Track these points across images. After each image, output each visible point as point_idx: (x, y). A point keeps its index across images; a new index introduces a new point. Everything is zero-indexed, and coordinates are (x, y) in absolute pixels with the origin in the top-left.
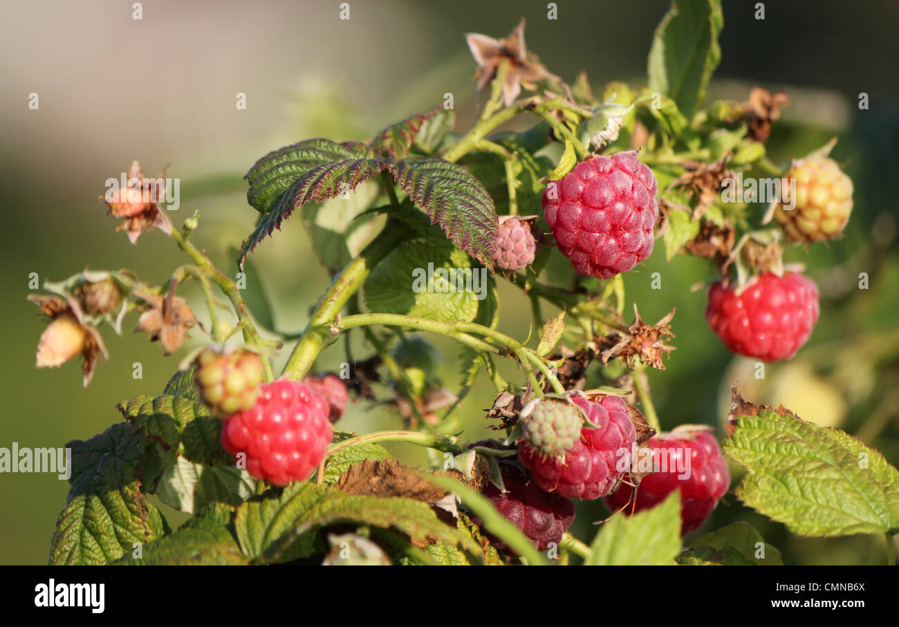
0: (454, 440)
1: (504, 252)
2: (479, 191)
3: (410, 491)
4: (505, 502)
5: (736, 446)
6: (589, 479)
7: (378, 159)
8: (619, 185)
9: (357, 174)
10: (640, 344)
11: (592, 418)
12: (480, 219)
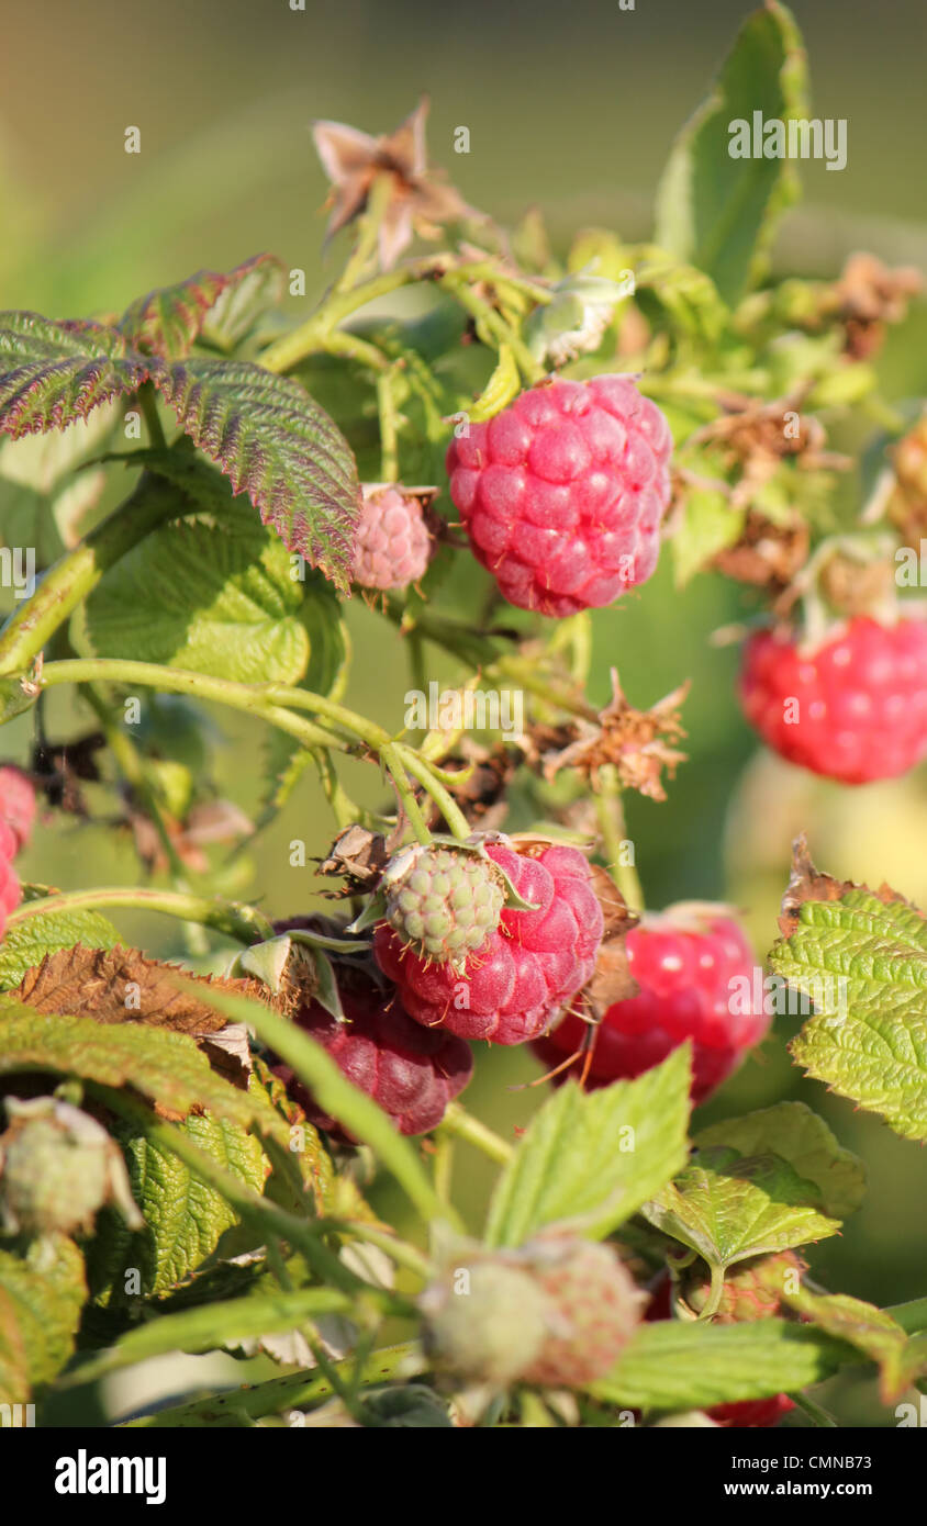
0: (248, 913)
1: (368, 554)
2: (328, 435)
3: (160, 1011)
4: (340, 1039)
5: (796, 959)
6: (509, 1006)
7: (133, 358)
8: (600, 440)
9: (92, 390)
10: (620, 747)
11: (522, 890)
12: (328, 489)
